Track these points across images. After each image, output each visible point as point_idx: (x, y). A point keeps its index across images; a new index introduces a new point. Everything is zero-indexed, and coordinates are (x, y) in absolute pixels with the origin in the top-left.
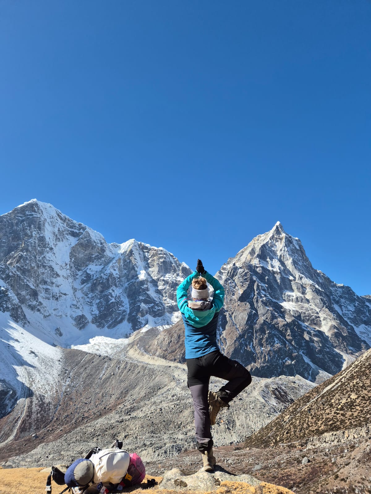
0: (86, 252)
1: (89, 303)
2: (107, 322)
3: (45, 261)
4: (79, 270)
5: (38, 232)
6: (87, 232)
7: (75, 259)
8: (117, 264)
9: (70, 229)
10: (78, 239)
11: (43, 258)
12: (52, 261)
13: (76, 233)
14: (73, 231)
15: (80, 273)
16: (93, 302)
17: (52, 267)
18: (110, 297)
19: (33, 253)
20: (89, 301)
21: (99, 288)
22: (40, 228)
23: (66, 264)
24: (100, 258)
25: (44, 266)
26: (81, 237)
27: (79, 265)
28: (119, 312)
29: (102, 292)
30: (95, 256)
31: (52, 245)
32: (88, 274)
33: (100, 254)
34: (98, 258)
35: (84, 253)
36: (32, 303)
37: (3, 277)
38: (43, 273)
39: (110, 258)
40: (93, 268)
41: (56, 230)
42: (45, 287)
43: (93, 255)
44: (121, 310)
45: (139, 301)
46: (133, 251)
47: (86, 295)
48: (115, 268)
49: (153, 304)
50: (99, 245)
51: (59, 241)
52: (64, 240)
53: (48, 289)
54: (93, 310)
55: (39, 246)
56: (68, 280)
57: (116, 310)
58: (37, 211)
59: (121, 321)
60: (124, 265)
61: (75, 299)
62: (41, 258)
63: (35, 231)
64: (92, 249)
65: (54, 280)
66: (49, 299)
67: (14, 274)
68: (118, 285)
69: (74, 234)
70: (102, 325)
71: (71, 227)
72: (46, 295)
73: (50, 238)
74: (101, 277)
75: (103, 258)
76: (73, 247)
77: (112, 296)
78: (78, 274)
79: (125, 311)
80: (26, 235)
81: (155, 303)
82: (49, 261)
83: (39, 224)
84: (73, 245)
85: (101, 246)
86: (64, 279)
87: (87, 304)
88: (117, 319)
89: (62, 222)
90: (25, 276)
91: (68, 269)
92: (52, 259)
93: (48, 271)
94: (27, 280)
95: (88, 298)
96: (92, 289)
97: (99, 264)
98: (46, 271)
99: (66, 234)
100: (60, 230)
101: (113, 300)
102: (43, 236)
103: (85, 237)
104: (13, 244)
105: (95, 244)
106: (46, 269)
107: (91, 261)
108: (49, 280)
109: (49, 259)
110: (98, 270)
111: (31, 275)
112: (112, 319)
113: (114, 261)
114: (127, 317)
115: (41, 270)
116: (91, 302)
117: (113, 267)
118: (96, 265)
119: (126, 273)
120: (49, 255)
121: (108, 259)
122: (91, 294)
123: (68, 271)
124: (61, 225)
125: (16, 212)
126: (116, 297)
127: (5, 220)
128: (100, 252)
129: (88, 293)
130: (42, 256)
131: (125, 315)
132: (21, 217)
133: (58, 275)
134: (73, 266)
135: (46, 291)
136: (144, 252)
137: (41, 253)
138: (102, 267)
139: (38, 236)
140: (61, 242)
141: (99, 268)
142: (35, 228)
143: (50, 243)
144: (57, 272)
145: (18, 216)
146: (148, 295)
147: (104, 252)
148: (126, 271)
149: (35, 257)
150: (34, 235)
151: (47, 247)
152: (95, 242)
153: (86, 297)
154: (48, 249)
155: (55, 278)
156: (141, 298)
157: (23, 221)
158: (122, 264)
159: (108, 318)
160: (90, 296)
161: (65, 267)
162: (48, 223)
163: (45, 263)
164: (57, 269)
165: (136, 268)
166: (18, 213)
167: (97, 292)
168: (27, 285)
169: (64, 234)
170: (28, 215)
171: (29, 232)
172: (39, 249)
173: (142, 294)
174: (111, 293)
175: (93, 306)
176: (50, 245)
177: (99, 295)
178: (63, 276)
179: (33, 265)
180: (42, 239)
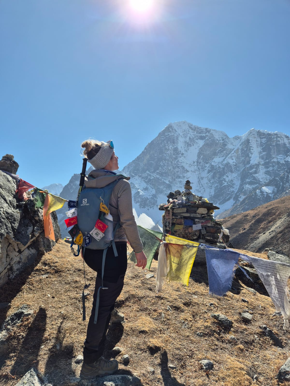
0: (211, 149)
1: (210, 187)
2: (219, 200)
3: (179, 163)
4: (207, 163)
5: (173, 145)
6: (212, 134)
7: (203, 156)
8: (235, 154)
9: (199, 135)
10: (204, 141)
11: (177, 162)
12: (183, 162)
13: (204, 136)
14: (201, 136)
15: (208, 165)
16: (213, 186)
17: (183, 167)
18: (223, 182)
19: (170, 160)
20: (210, 185)
21: (218, 176)
22: (174, 143)
23: (194, 162)
24: (222, 152)
25: (178, 167)
26: (206, 139)
27: (207, 159)
28: (229, 192)
29: (219, 178)
30: (219, 151)
31: (183, 151)
32: (212, 165)
33: (223, 148)
34: (221, 151)
35: (210, 150)
36: (167, 192)
37: (146, 181)
38: (178, 171)
39: (231, 149)
40: (217, 160)
41: (187, 139)
42: (179, 180)
43: (217, 150)
44: (231, 191)
45: (245, 183)
46: (250, 140)
47: (209, 181)
48: (233, 158)
49: (258, 185)
50: (222, 142)
51: (190, 146)
52: (194, 144)
53: (181, 181)
54: (211, 192)
55: (174, 154)
56: (195, 173)
57: (226, 191)
58: (171, 131)
59: (229, 199)
60: (241, 154)
61: (199, 185)
62: (176, 162)
63: (171, 145)
64: (216, 146)
65: (185, 175)
66: (181, 188)
67: (155, 178)
68: (234, 170)
69: (202, 138)
70: (216, 202)
71: (200, 133)
72: (180, 185)
73: (181, 147)
74: (219, 167)
75: (225, 151)
76: (201, 148)
77: (225, 181)
78: (206, 166)
79: (234, 192)
80: (166, 149)
81: (259, 184)
82: (181, 163)
83: (173, 140)
84: (201, 146)
85: (223, 142)
86: (192, 173)
87: (209, 187)
88: (226, 197)
89: (193, 131)
90: (163, 176)
91: (195, 165)
92: (183, 161)
93: (181, 170)
94: (164, 179)
95: (210, 183)
96: (213, 177)
97: (222, 156)
98: (180, 170)
99: (196, 139)
100: (191, 138)
101: (226, 184)
102: (176, 147)
103: (210, 138)
104: (160, 156)
105: (217, 142)
106: (180, 169)
107: (215, 155)
108: (181, 175)
109: (181, 161)
110: (220, 161)
111: (168, 175)
112: (223, 198)
113: (232, 152)
114: (234, 196)
115: (177, 170)
116: (211, 186)
117: (231, 157)
118: (219, 157)
119: (243, 160)
120: (181, 159)
121: (229, 150)
122: (213, 180)
123: (196, 167)
124: (192, 134)
125: (160, 135)
126: (228, 181)
127: (155, 142)
128: (222, 147)
129: (211, 179)
130: (177, 160)
131: (232, 195)
132: (163, 138)
133: (188, 171)
134: (202, 161)
135: (180, 183)
136: (261, 138)
137: (176, 158)
138: (224, 158)
139: (173, 148)
140: (192, 146)
141: (221, 159)
142: (171, 143)
143: (181, 151)
144: (187, 169)
145: (161, 138)
146: (254, 177)
147: (225, 146)
148: (243, 158)
149: (172, 163)
150: (170, 148)
151: (180, 154)
152: (217, 140)
153: (209, 182)
154: (180, 155)
155: (186, 173)
156: (247, 180)
157: (164, 140)
158: (240, 152)
159: (220, 197)
160: (211, 182)
161: (193, 165)
162: (181, 136)
163: (179, 165)
164: (187, 167)
165: (250, 155)
166: (161, 136)
167: (216, 178)
168: (164, 182)
169: (194, 140)
170: (166, 136)
171: (167, 147)
172: (174, 156)
173: (249, 177)
174: (224, 179)
175: (212, 189)
176: (182, 152)
177: (218, 180)
178: (191, 171)
179: (169, 168)
180: (176, 150)
